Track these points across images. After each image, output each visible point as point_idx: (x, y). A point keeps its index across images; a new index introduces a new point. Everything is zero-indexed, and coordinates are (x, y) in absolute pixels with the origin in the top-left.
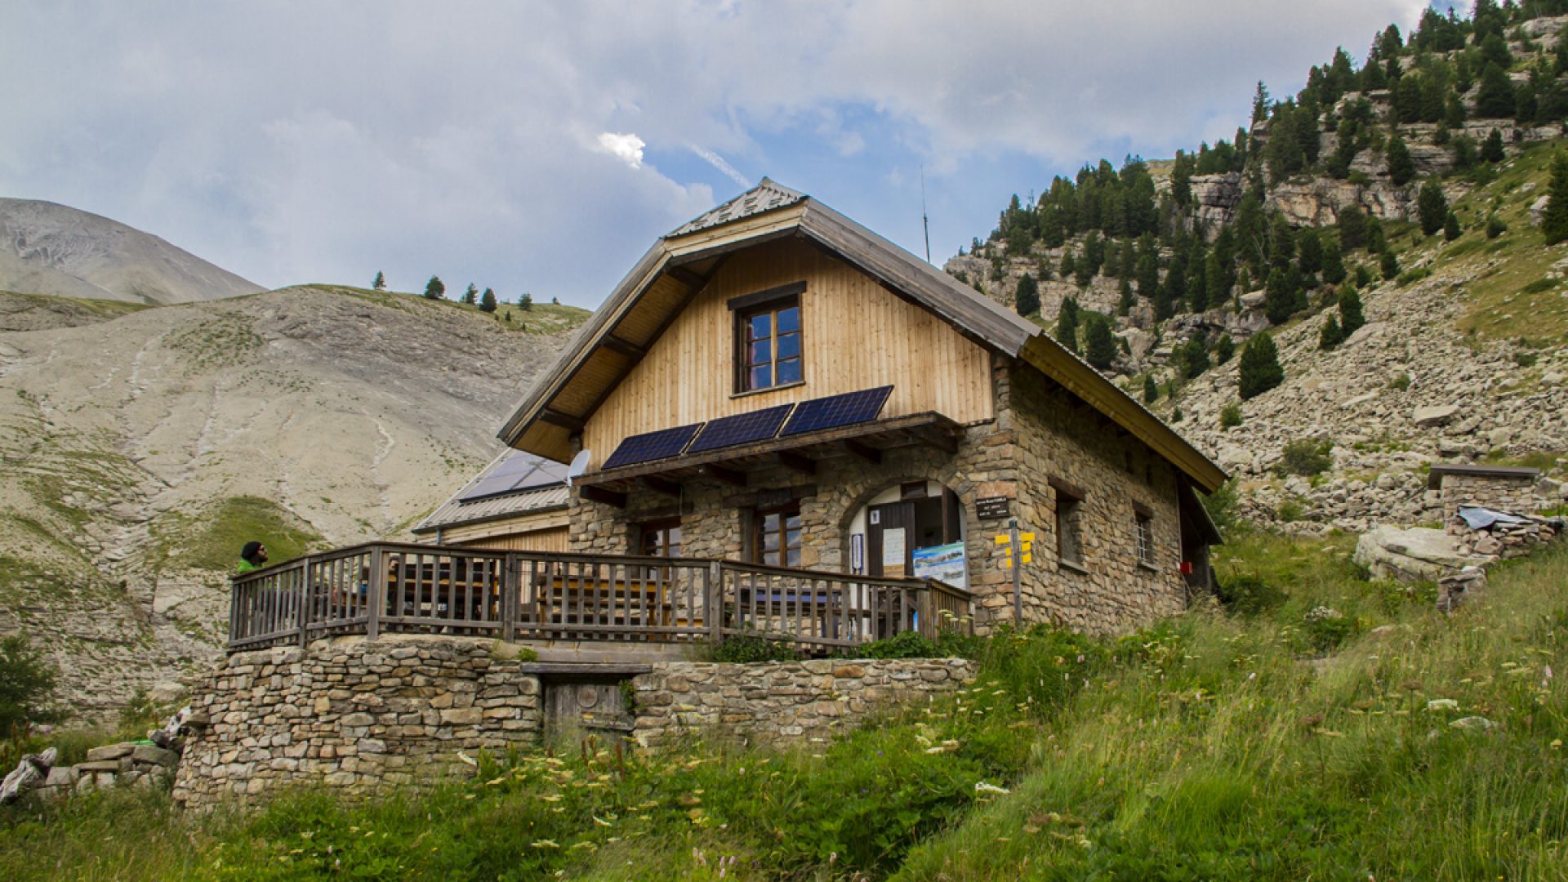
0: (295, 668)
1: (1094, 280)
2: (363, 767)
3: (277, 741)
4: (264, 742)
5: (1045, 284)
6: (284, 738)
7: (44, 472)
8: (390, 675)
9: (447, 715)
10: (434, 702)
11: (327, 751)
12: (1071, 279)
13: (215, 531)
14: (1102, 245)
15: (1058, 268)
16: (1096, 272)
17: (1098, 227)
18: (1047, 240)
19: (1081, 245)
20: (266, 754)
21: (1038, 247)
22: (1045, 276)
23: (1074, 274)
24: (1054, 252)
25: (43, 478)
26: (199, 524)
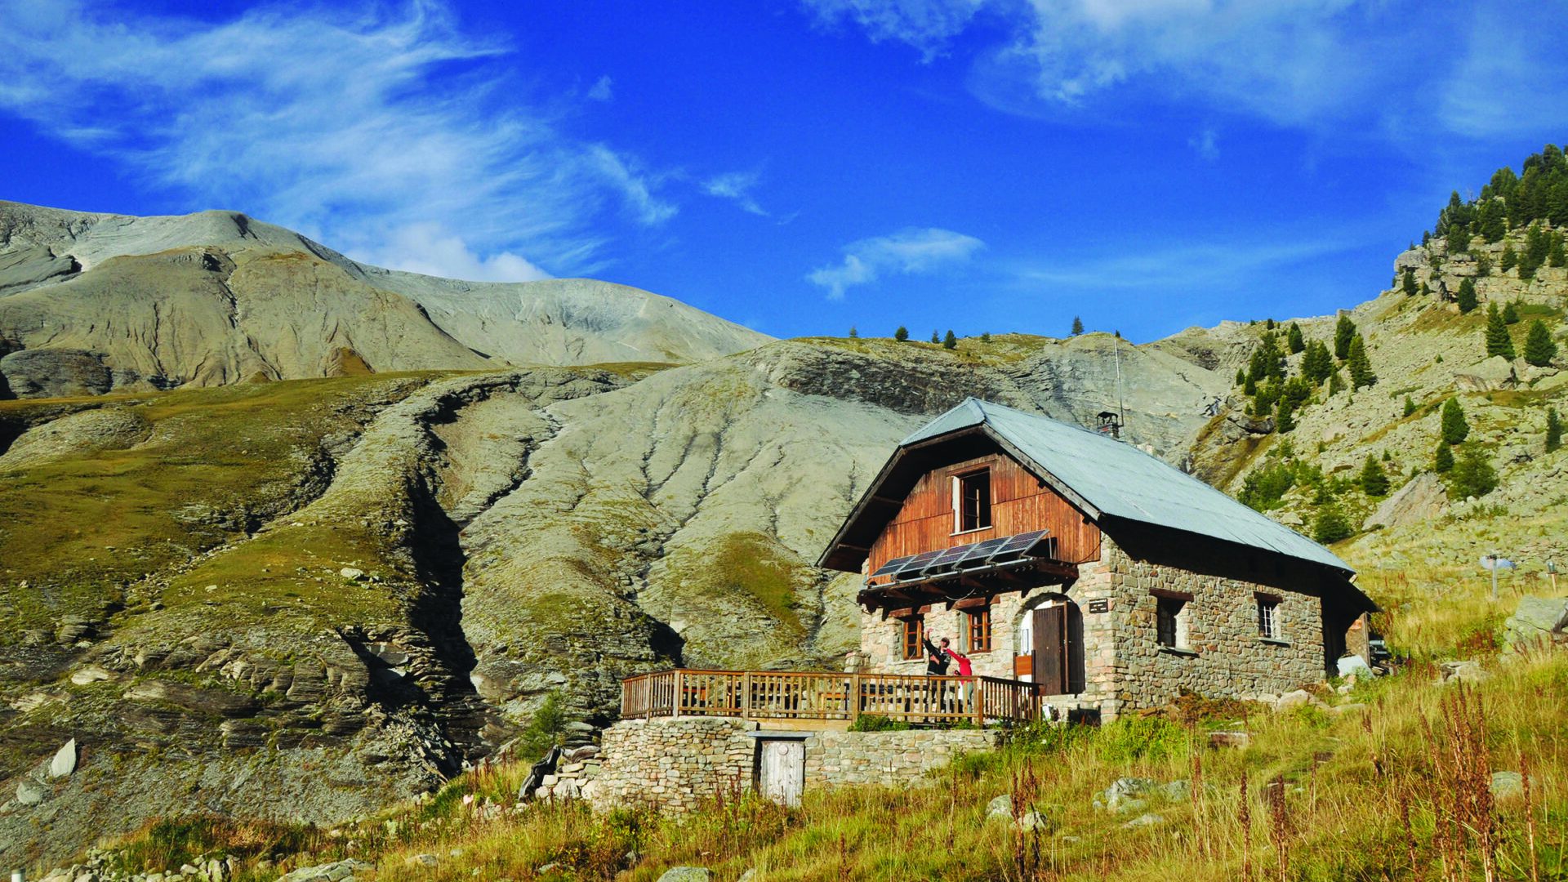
0: (641, 732)
1: (1539, 273)
2: (669, 784)
3: (633, 769)
4: (628, 769)
5: (1485, 280)
6: (636, 768)
7: (587, 520)
8: (682, 738)
9: (709, 758)
10: (704, 752)
11: (653, 776)
12: (1513, 272)
13: (719, 564)
14: (1547, 236)
15: (1499, 263)
16: (1541, 261)
17: (1542, 216)
18: (1487, 236)
19: (1524, 237)
20: (629, 775)
21: (1476, 242)
22: (1483, 272)
23: (1517, 267)
24: (1494, 246)
25: (587, 526)
26: (706, 557)
